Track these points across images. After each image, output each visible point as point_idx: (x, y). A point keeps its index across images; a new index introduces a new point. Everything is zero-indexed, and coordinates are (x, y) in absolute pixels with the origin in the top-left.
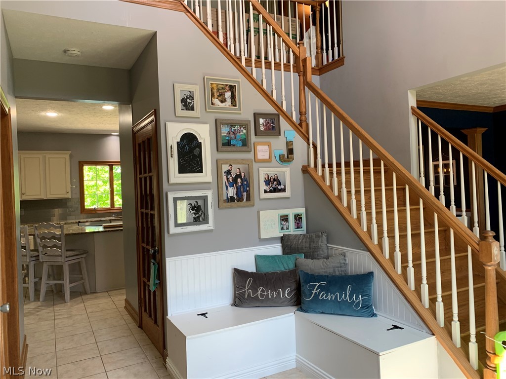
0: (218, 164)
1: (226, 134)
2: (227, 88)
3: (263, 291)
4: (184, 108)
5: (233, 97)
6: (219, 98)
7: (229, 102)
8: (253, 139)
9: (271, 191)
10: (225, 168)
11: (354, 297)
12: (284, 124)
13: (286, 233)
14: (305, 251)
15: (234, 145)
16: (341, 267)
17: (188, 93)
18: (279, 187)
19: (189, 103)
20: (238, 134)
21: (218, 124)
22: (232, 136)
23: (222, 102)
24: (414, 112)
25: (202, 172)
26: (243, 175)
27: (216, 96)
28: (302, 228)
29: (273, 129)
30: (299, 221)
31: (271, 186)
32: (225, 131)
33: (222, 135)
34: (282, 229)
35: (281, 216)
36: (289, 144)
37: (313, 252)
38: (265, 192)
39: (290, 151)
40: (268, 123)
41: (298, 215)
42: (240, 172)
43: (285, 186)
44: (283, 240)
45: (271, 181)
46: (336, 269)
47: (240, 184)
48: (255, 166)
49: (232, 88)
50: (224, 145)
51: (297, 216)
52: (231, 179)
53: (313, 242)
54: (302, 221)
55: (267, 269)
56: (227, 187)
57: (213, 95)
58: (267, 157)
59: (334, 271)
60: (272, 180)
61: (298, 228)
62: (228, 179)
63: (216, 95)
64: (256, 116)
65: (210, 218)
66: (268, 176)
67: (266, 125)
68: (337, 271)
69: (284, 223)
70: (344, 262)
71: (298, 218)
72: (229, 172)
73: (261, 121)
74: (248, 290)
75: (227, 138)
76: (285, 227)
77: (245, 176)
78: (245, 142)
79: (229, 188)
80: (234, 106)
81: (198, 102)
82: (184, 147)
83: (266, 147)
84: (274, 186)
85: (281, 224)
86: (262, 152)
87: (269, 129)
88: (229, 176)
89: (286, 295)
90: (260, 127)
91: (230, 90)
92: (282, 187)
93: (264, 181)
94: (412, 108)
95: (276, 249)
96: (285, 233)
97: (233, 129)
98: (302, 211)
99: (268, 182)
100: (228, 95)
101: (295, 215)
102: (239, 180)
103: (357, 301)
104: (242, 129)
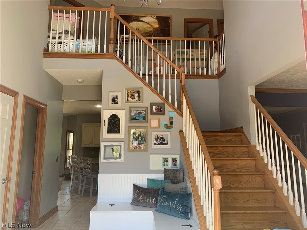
0: (129, 129)
1: (134, 114)
2: (136, 92)
3: (142, 197)
4: (113, 103)
5: (139, 96)
6: (131, 97)
7: (136, 99)
8: (149, 116)
11: (178, 206)
15: (138, 120)
16: (182, 189)
18: (164, 142)
19: (116, 100)
20: (141, 114)
21: (130, 109)
22: (138, 115)
23: (133, 99)
26: (142, 135)
27: (130, 96)
28: (177, 166)
29: (161, 110)
30: (175, 162)
31: (159, 141)
35: (163, 158)
36: (171, 118)
37: (174, 180)
38: (155, 144)
39: (171, 123)
40: (158, 108)
41: (175, 159)
42: (141, 134)
43: (167, 142)
46: (179, 190)
47: (140, 140)
48: (150, 130)
49: (138, 92)
50: (132, 119)
51: (174, 159)
52: (135, 137)
53: (175, 174)
54: (177, 162)
55: (154, 187)
56: (133, 141)
57: (128, 96)
58: (157, 125)
61: (174, 166)
62: (133, 137)
64: (152, 105)
65: (122, 156)
66: (157, 136)
67: (157, 109)
69: (165, 162)
71: (174, 160)
72: (134, 133)
75: (135, 116)
76: (166, 165)
77: (143, 135)
79: (134, 141)
80: (139, 100)
82: (111, 121)
83: (157, 121)
84: (161, 141)
85: (163, 162)
86: (154, 123)
87: (159, 111)
88: (134, 135)
89: (153, 201)
91: (137, 93)
92: (166, 142)
93: (155, 139)
94: (251, 96)
97: (138, 112)
98: (178, 157)
99: (157, 139)
100: (136, 95)
102: (140, 138)
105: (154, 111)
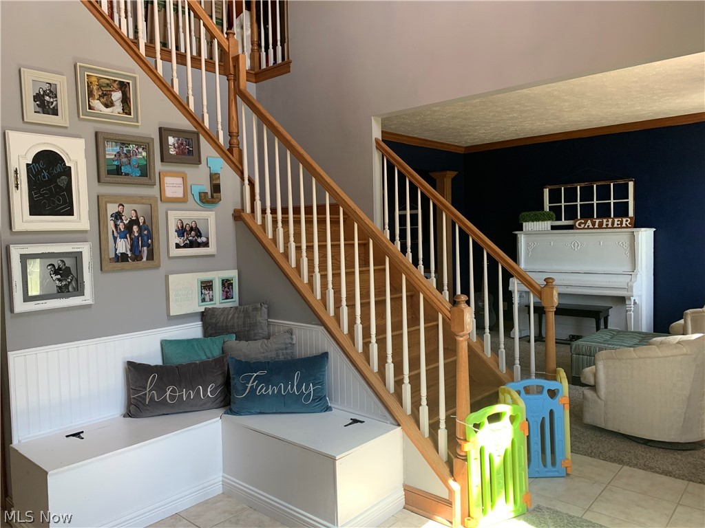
0: (99, 204)
1: (113, 157)
2: (115, 85)
3: (173, 391)
4: (38, 109)
5: (125, 100)
6: (102, 100)
7: (118, 108)
8: (158, 166)
9: (185, 246)
10: (112, 209)
11: (304, 387)
12: (206, 147)
13: (210, 307)
14: (236, 330)
15: (127, 175)
16: (286, 349)
17: (46, 87)
18: (199, 240)
19: (48, 102)
20: (133, 158)
21: (99, 140)
22: (124, 160)
23: (107, 106)
24: (379, 147)
25: (73, 215)
26: (141, 220)
27: (97, 97)
28: (232, 298)
29: (189, 153)
30: (229, 288)
31: (187, 238)
32: (111, 151)
33: (107, 157)
34: (203, 300)
35: (202, 282)
36: (214, 177)
37: (248, 331)
38: (178, 246)
39: (216, 188)
40: (182, 144)
41: (227, 280)
42: (137, 216)
43: (208, 238)
44: (204, 316)
45: (185, 230)
46: (280, 351)
47: (136, 234)
48: (162, 207)
49: (123, 87)
50: (110, 172)
51: (226, 282)
52: (121, 226)
53: (249, 317)
54: (232, 288)
55: (179, 359)
56: (115, 239)
57: (91, 94)
58: (180, 194)
59: (278, 355)
60: (188, 229)
61: (227, 298)
62: (116, 226)
63: (96, 93)
64: (164, 132)
65: (86, 287)
66: (182, 223)
67: (179, 147)
68: (281, 355)
69: (207, 292)
70: (290, 341)
71: (227, 284)
72: (118, 216)
73: (171, 140)
74: (150, 391)
75: (116, 163)
76: (207, 298)
77: (144, 222)
78: (145, 171)
79: (118, 239)
80: (126, 114)
81: (64, 101)
82: (39, 172)
83: (179, 180)
84: (191, 238)
85: (202, 293)
86: (173, 186)
87: (183, 154)
88: (119, 222)
89: (209, 394)
90: (169, 149)
91: (120, 89)
92: (204, 239)
93: (176, 231)
94: (377, 140)
95: (194, 330)
96: (207, 307)
97: (125, 149)
98: (232, 274)
99: (181, 232)
100: (116, 96)
101: (223, 280)
102: (135, 228)
103: (307, 392)
104: (140, 150)
105: (172, 151)
